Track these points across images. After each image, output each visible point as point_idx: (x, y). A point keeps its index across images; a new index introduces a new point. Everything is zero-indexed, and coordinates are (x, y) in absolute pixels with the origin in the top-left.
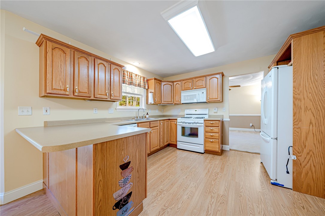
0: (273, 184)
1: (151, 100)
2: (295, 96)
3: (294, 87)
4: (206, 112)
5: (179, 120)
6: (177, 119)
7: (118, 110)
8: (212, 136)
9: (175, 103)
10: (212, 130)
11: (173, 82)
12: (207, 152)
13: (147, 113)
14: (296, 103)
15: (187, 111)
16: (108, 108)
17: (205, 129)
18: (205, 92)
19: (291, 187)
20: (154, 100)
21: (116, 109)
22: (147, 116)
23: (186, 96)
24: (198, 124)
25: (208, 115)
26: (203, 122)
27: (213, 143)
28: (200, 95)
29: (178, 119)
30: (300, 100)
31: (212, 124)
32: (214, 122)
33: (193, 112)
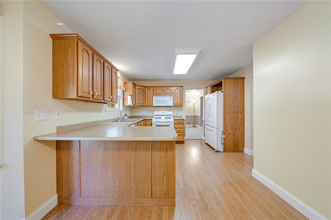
1: (129, 102)
2: (225, 107)
3: (224, 103)
4: (171, 113)
5: (154, 120)
6: (152, 120)
7: (107, 112)
8: (179, 131)
9: (146, 105)
10: (179, 126)
11: (145, 87)
13: (126, 115)
14: (225, 110)
15: (156, 113)
16: (100, 110)
17: (174, 126)
18: (172, 99)
20: (133, 103)
21: (106, 111)
22: (126, 117)
23: (157, 100)
24: (170, 123)
25: (172, 116)
26: (173, 121)
27: (180, 136)
28: (169, 101)
30: (226, 109)
31: (179, 122)
32: (180, 121)
33: (160, 113)
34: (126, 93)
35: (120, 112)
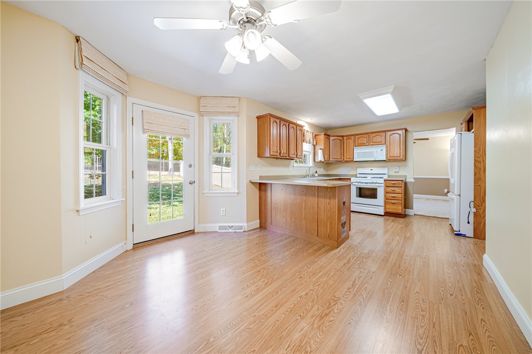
0: (456, 234)
1: (320, 157)
2: (477, 159)
3: (475, 151)
4: (385, 171)
5: (353, 180)
6: (350, 179)
7: (295, 168)
8: (394, 197)
9: (345, 160)
10: (393, 190)
11: (343, 136)
12: (387, 214)
13: (316, 172)
14: (477, 164)
15: (360, 171)
16: (288, 166)
17: (385, 189)
18: (384, 150)
19: (472, 236)
20: (324, 158)
21: (293, 167)
22: (316, 175)
23: (359, 153)
24: (377, 185)
25: (387, 175)
26: (383, 182)
27: (395, 205)
28: (379, 153)
29: (352, 178)
30: (480, 162)
31: (394, 184)
32: (396, 182)
33: (368, 171)
34: (317, 147)
35: (308, 168)
